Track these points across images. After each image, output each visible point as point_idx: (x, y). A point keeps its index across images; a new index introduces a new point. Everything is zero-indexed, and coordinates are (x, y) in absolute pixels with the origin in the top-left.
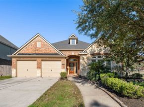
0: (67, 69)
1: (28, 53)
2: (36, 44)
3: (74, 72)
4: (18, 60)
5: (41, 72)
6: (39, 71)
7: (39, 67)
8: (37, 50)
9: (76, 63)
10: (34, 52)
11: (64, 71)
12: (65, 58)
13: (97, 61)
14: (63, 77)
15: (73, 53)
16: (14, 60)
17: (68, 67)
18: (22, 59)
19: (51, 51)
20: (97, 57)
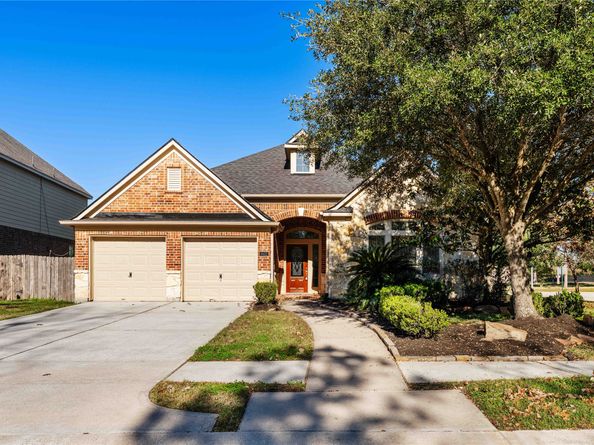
0: (279, 271)
1: (134, 210)
2: (162, 178)
3: (304, 285)
4: (95, 239)
5: (183, 284)
6: (173, 278)
7: (174, 262)
8: (169, 201)
9: (315, 247)
10: (157, 209)
11: (267, 277)
12: (272, 229)
13: (388, 240)
14: (265, 299)
15: (301, 211)
16: (81, 237)
17: (283, 264)
18: (111, 233)
19: (217, 204)
20: (387, 225)
